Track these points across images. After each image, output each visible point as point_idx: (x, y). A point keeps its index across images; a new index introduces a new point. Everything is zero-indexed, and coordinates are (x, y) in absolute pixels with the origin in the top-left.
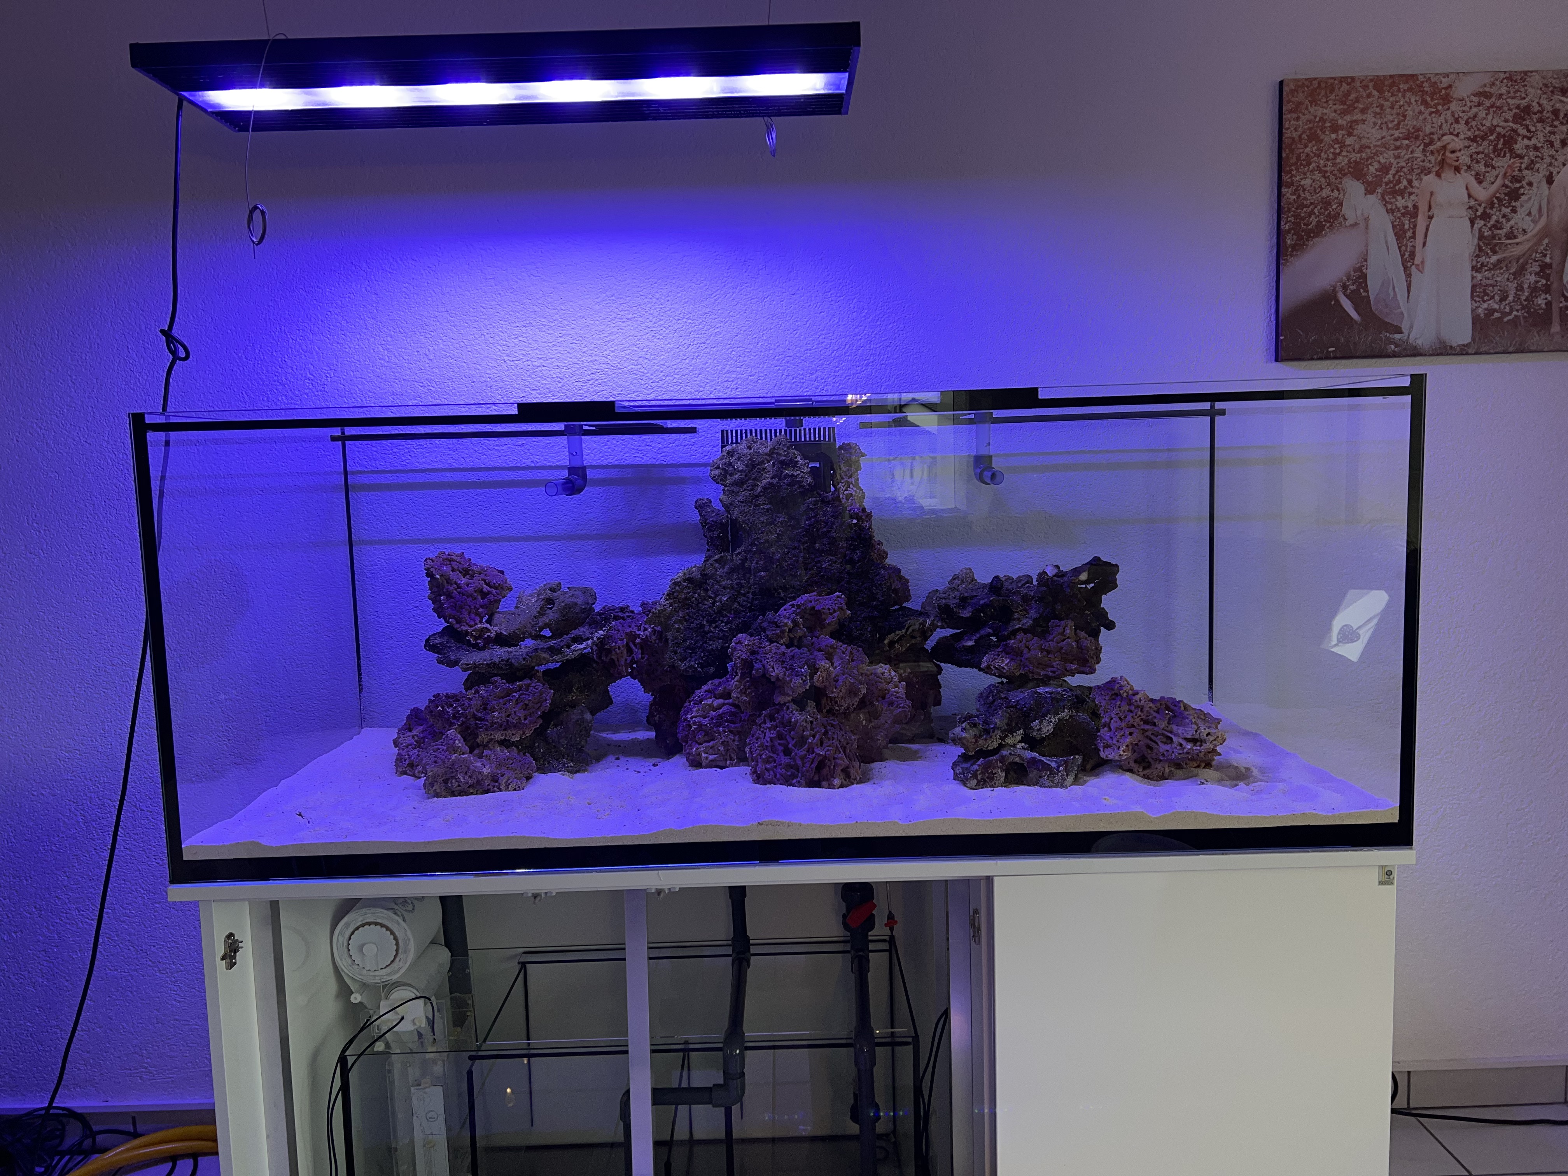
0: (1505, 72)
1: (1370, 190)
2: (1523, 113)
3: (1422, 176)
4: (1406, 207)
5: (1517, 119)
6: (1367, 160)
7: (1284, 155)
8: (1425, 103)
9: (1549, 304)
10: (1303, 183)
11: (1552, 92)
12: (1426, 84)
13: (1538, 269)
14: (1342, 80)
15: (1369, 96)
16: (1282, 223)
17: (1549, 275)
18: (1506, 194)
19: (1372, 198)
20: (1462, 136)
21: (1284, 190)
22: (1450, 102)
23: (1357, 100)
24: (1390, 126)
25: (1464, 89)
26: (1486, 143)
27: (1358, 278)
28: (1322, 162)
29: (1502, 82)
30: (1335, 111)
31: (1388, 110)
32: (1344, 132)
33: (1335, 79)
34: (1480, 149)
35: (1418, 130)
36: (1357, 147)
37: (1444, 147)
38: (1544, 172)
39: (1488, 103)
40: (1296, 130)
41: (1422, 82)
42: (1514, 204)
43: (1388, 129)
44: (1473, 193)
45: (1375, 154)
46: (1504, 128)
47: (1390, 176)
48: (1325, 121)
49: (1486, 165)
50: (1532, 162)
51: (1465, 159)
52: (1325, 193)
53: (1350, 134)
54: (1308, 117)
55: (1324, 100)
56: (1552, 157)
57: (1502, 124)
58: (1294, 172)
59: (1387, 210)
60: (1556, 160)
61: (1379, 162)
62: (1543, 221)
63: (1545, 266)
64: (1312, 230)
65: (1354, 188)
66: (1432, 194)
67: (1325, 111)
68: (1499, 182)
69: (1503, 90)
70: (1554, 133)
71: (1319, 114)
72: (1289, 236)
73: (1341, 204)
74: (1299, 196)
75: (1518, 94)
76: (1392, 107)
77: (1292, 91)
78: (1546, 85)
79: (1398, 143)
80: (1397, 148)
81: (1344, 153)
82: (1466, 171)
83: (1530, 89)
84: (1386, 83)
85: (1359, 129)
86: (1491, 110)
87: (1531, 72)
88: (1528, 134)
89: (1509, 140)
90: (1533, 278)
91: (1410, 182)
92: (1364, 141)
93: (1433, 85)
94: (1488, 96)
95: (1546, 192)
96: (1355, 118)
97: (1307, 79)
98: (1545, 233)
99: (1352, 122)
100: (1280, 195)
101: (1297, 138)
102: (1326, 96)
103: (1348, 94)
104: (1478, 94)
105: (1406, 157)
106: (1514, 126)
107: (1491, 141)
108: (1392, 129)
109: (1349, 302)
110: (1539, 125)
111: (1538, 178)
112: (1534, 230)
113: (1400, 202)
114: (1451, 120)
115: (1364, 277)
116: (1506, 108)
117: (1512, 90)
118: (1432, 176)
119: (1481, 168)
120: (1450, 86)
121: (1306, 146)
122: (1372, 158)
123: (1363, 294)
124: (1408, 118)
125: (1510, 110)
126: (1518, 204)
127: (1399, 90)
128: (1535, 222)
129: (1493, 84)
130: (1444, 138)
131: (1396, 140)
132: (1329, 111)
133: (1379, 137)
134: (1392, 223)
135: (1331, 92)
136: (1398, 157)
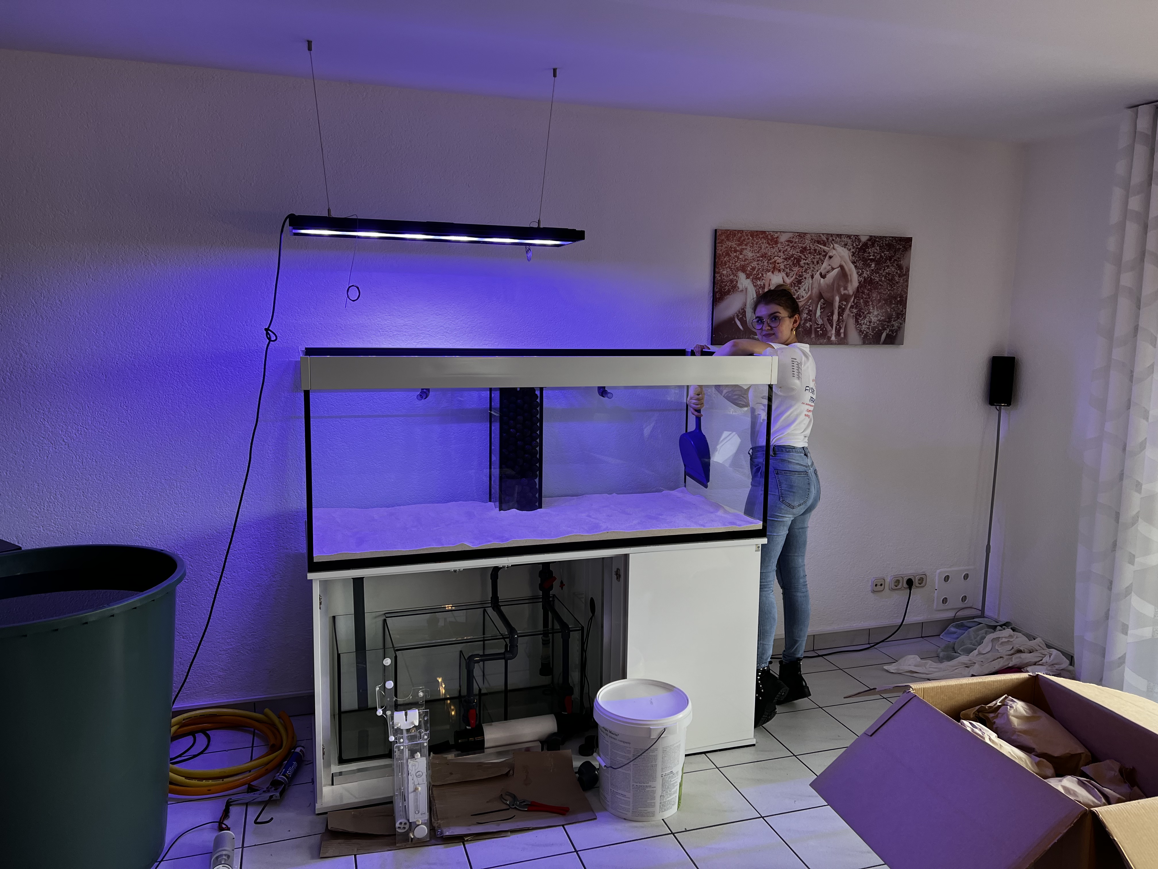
0: (798, 233)
1: (747, 278)
2: (804, 250)
3: (767, 272)
4: (761, 285)
5: (802, 252)
6: (747, 265)
7: (716, 261)
8: (769, 244)
9: (811, 326)
10: (723, 272)
11: (814, 242)
12: (769, 236)
13: (807, 312)
14: (739, 231)
15: (749, 239)
16: (715, 288)
17: (811, 314)
18: (797, 282)
19: (749, 281)
20: (781, 258)
21: (716, 275)
22: (778, 244)
23: (744, 240)
24: (756, 251)
25: (783, 238)
26: (790, 261)
27: (743, 312)
28: (730, 264)
29: (796, 237)
30: (736, 244)
31: (755, 245)
32: (739, 253)
33: (736, 230)
34: (788, 263)
35: (766, 254)
36: (744, 259)
37: (775, 261)
38: (810, 274)
39: (791, 245)
40: (721, 251)
41: (768, 235)
42: (799, 286)
43: (755, 253)
44: (785, 281)
45: (750, 263)
46: (797, 255)
47: (755, 272)
48: (732, 248)
49: (790, 270)
50: (806, 270)
51: (782, 267)
52: (731, 277)
53: (741, 254)
54: (726, 246)
55: (732, 239)
56: (813, 268)
57: (796, 254)
58: (720, 268)
59: (754, 285)
60: (815, 269)
61: (751, 266)
62: (810, 293)
63: (810, 311)
64: (726, 292)
65: (742, 276)
66: (770, 280)
67: (732, 244)
68: (794, 277)
69: (797, 240)
70: (814, 258)
71: (730, 245)
72: (717, 294)
73: (737, 282)
74: (721, 278)
75: (802, 242)
76: (757, 244)
77: (720, 235)
78: (812, 239)
79: (758, 259)
80: (758, 261)
81: (738, 261)
82: (783, 272)
83: (806, 241)
84: (755, 234)
85: (745, 252)
86: (793, 248)
87: (807, 233)
88: (805, 258)
89: (799, 260)
90: (805, 316)
91: (762, 274)
92: (746, 257)
93: (772, 236)
94: (791, 242)
95: (811, 282)
96: (743, 247)
97: (726, 230)
98: (810, 298)
99: (742, 249)
100: (714, 277)
101: (721, 254)
102: (733, 238)
103: (741, 237)
104: (788, 241)
105: (762, 264)
106: (800, 255)
107: (792, 260)
108: (756, 253)
109: (739, 322)
110: (809, 255)
111: (808, 276)
112: (806, 296)
113: (759, 283)
114: (778, 251)
115: (745, 312)
116: (797, 247)
117: (800, 240)
118: (770, 272)
119: (788, 270)
120: (778, 237)
121: (725, 258)
122: (749, 264)
123: (745, 319)
124: (762, 249)
125: (799, 248)
126: (801, 286)
127: (759, 237)
128: (807, 293)
129: (793, 237)
130: (775, 258)
131: (758, 257)
132: (733, 244)
133: (752, 255)
134: (756, 291)
135: (735, 236)
136: (758, 264)
